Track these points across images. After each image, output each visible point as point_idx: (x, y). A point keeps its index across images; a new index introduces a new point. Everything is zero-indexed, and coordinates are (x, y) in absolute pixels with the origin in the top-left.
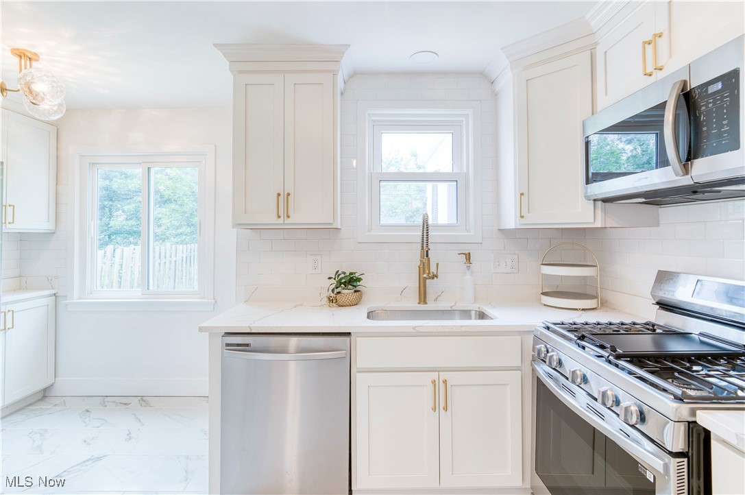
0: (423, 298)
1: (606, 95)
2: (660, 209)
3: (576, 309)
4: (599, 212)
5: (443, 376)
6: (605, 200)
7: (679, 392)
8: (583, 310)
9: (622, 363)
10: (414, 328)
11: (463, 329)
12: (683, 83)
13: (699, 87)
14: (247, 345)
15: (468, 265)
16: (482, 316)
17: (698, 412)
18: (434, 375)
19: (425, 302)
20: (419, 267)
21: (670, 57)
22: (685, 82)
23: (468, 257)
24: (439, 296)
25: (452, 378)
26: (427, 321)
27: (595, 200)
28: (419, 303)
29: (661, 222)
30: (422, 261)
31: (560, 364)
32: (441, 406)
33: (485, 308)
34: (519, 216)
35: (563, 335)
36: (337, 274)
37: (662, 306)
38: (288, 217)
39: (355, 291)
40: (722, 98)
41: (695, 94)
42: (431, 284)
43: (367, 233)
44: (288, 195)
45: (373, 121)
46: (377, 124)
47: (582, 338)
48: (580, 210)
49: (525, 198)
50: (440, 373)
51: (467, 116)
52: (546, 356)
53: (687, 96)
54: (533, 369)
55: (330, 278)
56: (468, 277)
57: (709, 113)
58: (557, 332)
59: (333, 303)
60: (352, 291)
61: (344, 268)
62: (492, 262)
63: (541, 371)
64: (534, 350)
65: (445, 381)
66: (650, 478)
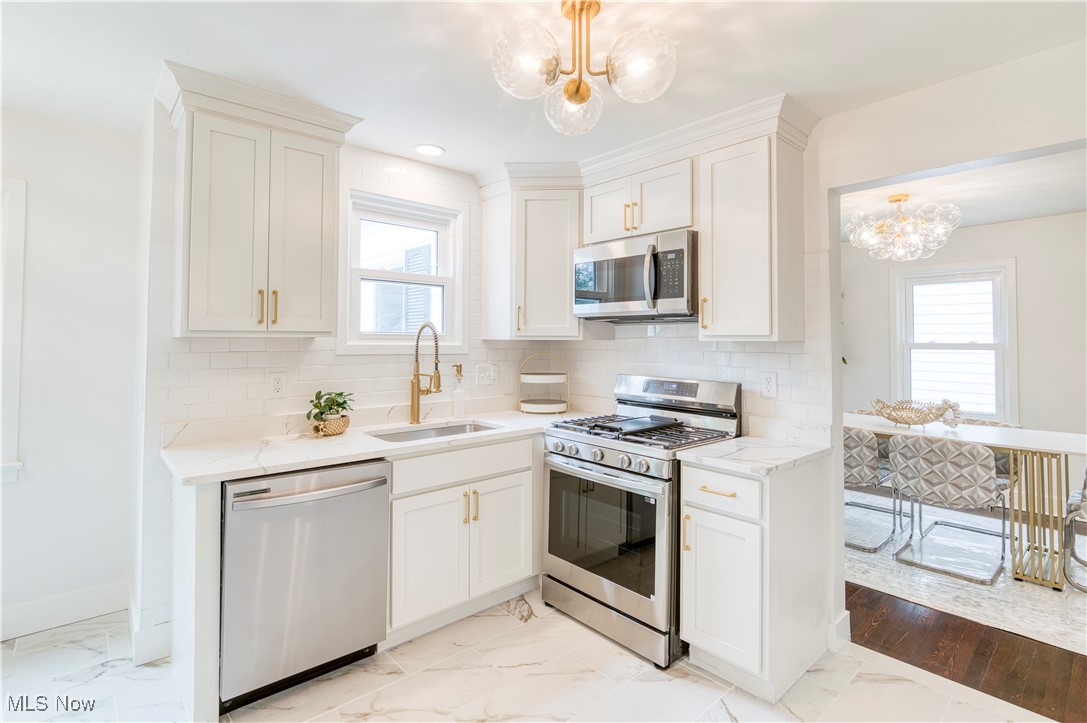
0: (415, 413)
1: (591, 232)
3: (554, 413)
4: (582, 328)
5: (473, 486)
7: (667, 444)
9: (628, 437)
10: (449, 443)
11: (490, 438)
12: (651, 248)
13: (662, 252)
14: (265, 491)
15: (460, 378)
16: (477, 428)
17: (677, 453)
18: (465, 488)
19: (418, 422)
21: (641, 222)
22: (654, 248)
23: (459, 369)
24: (429, 414)
25: (479, 487)
27: (579, 318)
28: (412, 423)
29: (616, 336)
30: (417, 375)
31: (577, 451)
32: (472, 516)
33: (482, 420)
34: (515, 328)
35: (575, 430)
36: (319, 396)
37: (622, 401)
38: (274, 322)
39: (343, 416)
40: (675, 264)
41: (660, 256)
42: (424, 400)
43: (348, 343)
44: (275, 293)
45: (354, 203)
46: (357, 208)
47: (593, 428)
48: (568, 325)
49: (521, 312)
50: (471, 485)
51: (455, 216)
52: (563, 449)
53: (655, 256)
54: (546, 464)
55: (312, 401)
56: (459, 391)
57: (668, 271)
58: (567, 428)
59: (321, 433)
60: (339, 416)
61: (330, 388)
62: (477, 374)
63: (559, 461)
64: (546, 448)
65: (475, 492)
66: (653, 502)
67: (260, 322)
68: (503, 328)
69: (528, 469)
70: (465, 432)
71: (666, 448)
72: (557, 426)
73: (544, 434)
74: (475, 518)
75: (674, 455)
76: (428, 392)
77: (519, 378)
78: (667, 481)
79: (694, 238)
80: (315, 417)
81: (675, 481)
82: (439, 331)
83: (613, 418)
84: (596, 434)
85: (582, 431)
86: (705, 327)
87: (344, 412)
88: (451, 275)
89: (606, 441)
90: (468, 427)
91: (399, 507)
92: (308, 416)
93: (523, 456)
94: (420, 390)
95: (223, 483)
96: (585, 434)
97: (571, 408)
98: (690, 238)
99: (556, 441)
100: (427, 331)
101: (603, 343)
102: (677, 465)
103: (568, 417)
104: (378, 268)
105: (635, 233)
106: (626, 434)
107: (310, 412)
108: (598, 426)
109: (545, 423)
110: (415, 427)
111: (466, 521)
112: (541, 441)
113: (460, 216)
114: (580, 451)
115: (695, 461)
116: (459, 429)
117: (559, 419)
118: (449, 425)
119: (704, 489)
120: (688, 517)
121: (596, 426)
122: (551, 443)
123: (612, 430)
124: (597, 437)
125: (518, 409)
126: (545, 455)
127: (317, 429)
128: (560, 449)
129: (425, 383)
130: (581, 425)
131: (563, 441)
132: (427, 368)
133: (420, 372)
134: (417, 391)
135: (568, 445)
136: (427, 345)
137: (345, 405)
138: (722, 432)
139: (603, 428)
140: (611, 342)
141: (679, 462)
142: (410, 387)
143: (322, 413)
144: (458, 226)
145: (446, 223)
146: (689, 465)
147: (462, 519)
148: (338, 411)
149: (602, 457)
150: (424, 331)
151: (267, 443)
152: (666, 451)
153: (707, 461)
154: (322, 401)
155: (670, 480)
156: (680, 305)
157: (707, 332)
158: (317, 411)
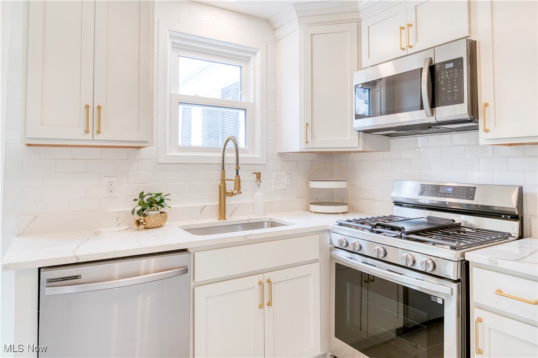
0: (222, 212)
1: (369, 57)
2: (391, 140)
3: (338, 213)
4: (361, 140)
5: (267, 276)
6: (366, 132)
8: (342, 213)
9: (410, 236)
10: (245, 237)
11: (282, 234)
13: (440, 64)
14: (76, 277)
15: (259, 183)
17: (467, 254)
18: (260, 277)
19: (224, 218)
20: (219, 186)
21: (417, 41)
22: (432, 60)
23: (259, 176)
24: (233, 212)
25: (274, 276)
26: (251, 231)
27: (359, 131)
28: (219, 219)
29: (391, 149)
30: (223, 180)
31: (361, 248)
32: (266, 302)
33: (277, 218)
34: (304, 141)
35: (357, 228)
36: (142, 195)
37: (398, 204)
38: (99, 132)
39: (161, 213)
40: (454, 72)
41: (437, 68)
42: (229, 201)
43: (168, 154)
44: (99, 108)
45: (173, 43)
46: (176, 46)
47: (375, 226)
48: (349, 138)
49: (309, 127)
50: (265, 274)
51: (255, 53)
52: (347, 244)
53: (432, 69)
54: (331, 258)
55: (135, 200)
56: (259, 193)
57: (446, 80)
58: (350, 226)
59: (141, 226)
60: (159, 212)
61: (152, 189)
62: (274, 181)
63: (343, 256)
64: (331, 243)
65: (269, 281)
66: (440, 301)
67: (87, 132)
68: (294, 142)
69: (316, 261)
70: (264, 228)
71: (453, 248)
72: (341, 224)
73: (329, 231)
74: (269, 304)
75: (463, 255)
76: (232, 194)
77: (308, 184)
78: (455, 281)
79: (472, 47)
80: (138, 213)
81: (464, 282)
82: (242, 145)
83: (391, 218)
84: (378, 232)
85: (363, 229)
86: (486, 131)
87: (162, 210)
88: (252, 101)
89: (387, 239)
90: (266, 224)
91: (201, 293)
92: (133, 212)
93: (311, 250)
94: (225, 193)
95: (39, 269)
96: (367, 232)
97: (352, 210)
98: (469, 48)
99: (341, 237)
100: (231, 144)
101: (380, 155)
102: (465, 266)
103: (351, 217)
104: (193, 94)
105: (410, 51)
106: (409, 233)
107: (134, 209)
108: (380, 225)
109: (331, 222)
110: (222, 222)
111: (261, 306)
112: (327, 237)
113: (259, 54)
114: (364, 247)
115: (487, 263)
116: (259, 225)
117: (343, 218)
118: (250, 221)
119: (499, 292)
120: (480, 320)
121: (378, 225)
122: (336, 239)
123: (393, 229)
124: (379, 235)
125: (308, 209)
126: (331, 250)
127: (138, 223)
128: (344, 245)
129: (230, 187)
130: (363, 224)
131: (347, 238)
132: (230, 174)
133: (226, 178)
134: (224, 194)
135: (351, 241)
136: (230, 156)
137: (163, 204)
138: (504, 233)
139: (384, 227)
140: (386, 154)
141: (467, 263)
142: (218, 190)
143: (143, 210)
144: (257, 61)
145: (247, 60)
146: (479, 266)
147: (257, 305)
148: (158, 208)
149: (385, 254)
150: (228, 143)
151: (97, 234)
152: (454, 252)
153: (502, 264)
154: (145, 200)
155: (458, 281)
156: (461, 110)
157: (489, 135)
158: (140, 208)
